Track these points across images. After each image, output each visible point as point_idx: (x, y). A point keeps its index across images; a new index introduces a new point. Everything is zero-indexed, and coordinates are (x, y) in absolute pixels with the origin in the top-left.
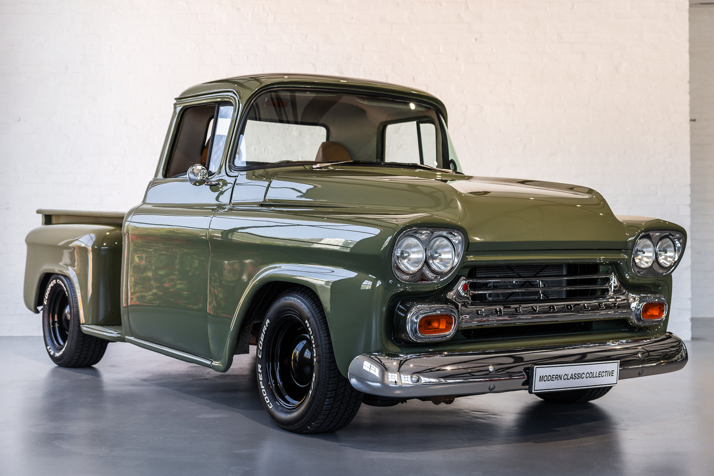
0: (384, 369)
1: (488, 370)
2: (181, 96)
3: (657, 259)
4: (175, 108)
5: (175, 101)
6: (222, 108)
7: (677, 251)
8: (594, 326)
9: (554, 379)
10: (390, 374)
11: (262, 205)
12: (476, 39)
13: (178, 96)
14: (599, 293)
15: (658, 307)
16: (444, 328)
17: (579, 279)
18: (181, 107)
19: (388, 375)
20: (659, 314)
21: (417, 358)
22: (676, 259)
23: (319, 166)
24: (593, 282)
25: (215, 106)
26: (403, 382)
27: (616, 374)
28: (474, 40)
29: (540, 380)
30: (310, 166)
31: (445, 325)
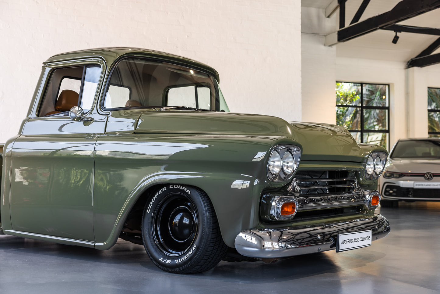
0: (261, 239)
1: (318, 238)
2: (48, 60)
3: (375, 169)
4: (44, 69)
5: (43, 65)
6: (88, 69)
7: (382, 165)
8: (345, 211)
9: (347, 242)
10: (265, 242)
11: (135, 133)
12: (188, 36)
13: (45, 61)
14: (347, 189)
15: (376, 198)
16: (291, 211)
17: (336, 181)
18: (50, 69)
19: (264, 243)
20: (377, 202)
21: (277, 231)
22: (382, 169)
23: (165, 109)
24: (345, 183)
25: (83, 68)
26: (274, 247)
27: (371, 238)
28: (187, 37)
29: (342, 243)
30: (158, 109)
31: (291, 209)
